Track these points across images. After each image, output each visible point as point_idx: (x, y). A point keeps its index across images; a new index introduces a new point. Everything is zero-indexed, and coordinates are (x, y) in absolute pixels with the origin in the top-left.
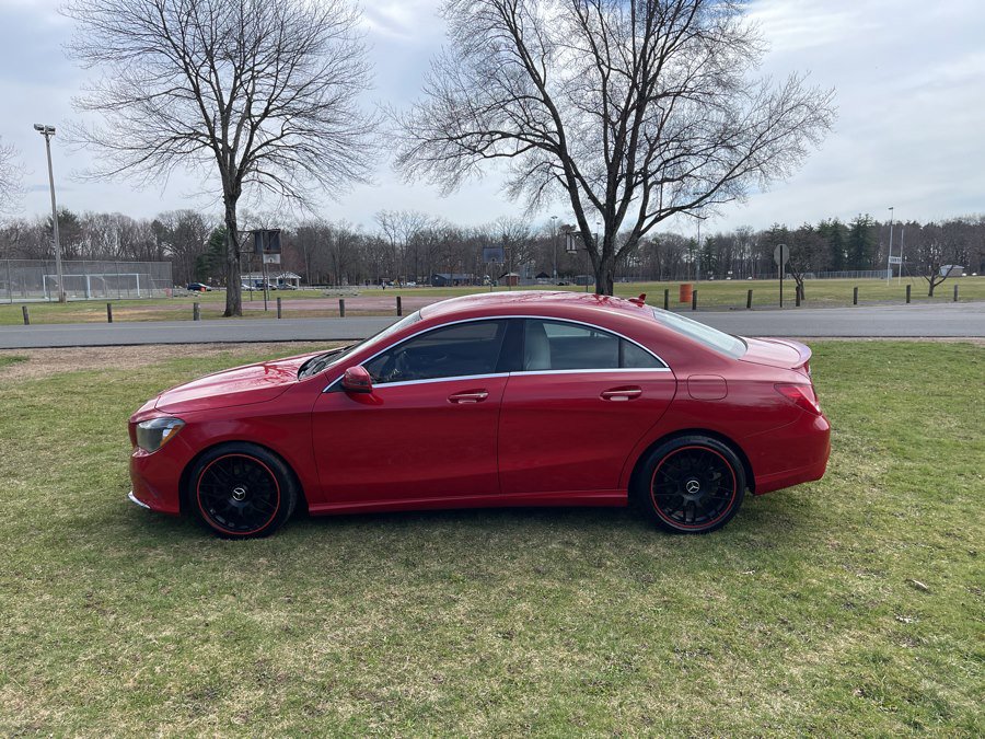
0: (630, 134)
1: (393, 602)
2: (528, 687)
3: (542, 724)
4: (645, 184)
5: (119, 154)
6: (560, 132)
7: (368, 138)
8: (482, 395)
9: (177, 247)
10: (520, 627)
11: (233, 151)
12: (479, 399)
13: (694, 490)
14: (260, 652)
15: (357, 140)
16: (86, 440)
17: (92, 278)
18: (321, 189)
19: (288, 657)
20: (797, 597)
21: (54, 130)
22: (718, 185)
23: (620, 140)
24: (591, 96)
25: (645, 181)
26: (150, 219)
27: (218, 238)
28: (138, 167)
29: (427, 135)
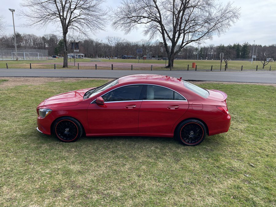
0: (180, 18)
1: (108, 164)
2: (144, 193)
3: (147, 204)
4: (184, 33)
5: (33, 19)
6: (160, 17)
7: (105, 17)
9: (49, 45)
10: (142, 174)
11: (66, 19)
12: (134, 107)
13: (192, 134)
14: (72, 179)
15: (101, 17)
16: (25, 108)
18: (90, 32)
19: (80, 180)
20: (218, 167)
21: (14, 10)
22: (205, 34)
23: (177, 19)
24: (170, 6)
25: (184, 32)
27: (61, 42)
28: (38, 23)
29: (122, 16)
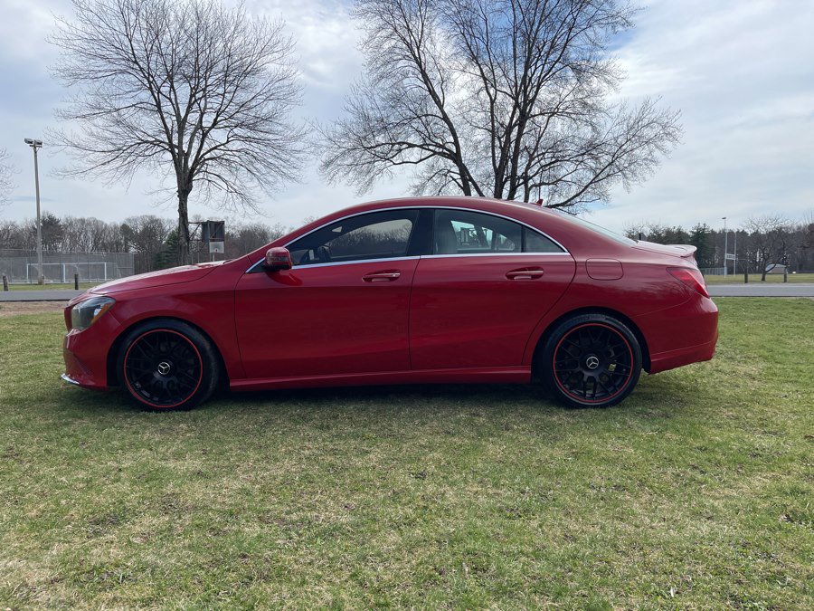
0: (513, 145)
1: (307, 452)
2: (443, 513)
3: (460, 540)
4: (526, 186)
5: (92, 157)
6: (456, 143)
7: (299, 145)
8: (394, 275)
9: (141, 246)
10: (432, 468)
11: (187, 155)
12: (392, 279)
13: (593, 365)
14: (169, 489)
15: (289, 146)
16: (35, 351)
17: (67, 267)
18: (259, 188)
19: (198, 492)
20: (702, 449)
21: (41, 144)
22: (586, 187)
23: (504, 150)
24: (481, 117)
25: (525, 183)
26: (119, 223)
27: (174, 238)
28: (107, 167)
29: (350, 145)
